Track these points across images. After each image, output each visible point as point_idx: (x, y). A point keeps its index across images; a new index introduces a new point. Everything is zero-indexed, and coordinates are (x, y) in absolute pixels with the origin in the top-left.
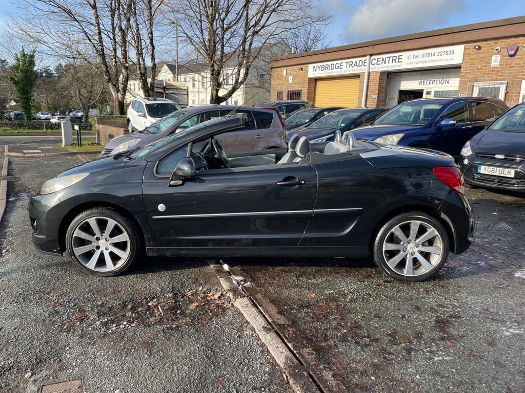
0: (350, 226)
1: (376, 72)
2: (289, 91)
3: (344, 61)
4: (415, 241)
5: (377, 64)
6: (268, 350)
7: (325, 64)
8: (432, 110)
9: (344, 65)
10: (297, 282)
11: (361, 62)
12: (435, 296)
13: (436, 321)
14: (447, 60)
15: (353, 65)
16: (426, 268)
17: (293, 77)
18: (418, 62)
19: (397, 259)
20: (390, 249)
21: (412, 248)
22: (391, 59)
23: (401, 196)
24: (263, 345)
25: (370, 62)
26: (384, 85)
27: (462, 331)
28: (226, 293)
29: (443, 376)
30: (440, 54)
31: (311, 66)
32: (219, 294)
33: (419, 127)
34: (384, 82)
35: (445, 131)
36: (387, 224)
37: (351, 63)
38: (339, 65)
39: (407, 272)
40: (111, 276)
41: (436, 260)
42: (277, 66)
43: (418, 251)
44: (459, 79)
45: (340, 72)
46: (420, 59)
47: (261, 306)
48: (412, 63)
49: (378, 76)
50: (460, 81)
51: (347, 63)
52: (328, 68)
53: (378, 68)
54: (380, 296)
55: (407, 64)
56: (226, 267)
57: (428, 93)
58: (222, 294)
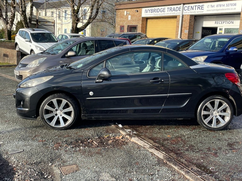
0: (186, 102)
1: (188, 15)
2: (128, 26)
3: (166, 7)
4: (217, 110)
5: (188, 10)
6: (154, 154)
7: (153, 8)
8: (223, 42)
9: (166, 9)
10: (159, 131)
11: (177, 8)
12: (227, 135)
13: (228, 144)
14: (232, 9)
15: (172, 10)
16: (223, 123)
17: (131, 16)
18: (214, 10)
19: (209, 119)
20: (205, 114)
21: (216, 114)
22: (197, 7)
23: (209, 87)
24: (151, 153)
25: (183, 9)
26: (192, 23)
27: (239, 147)
28: (125, 136)
29: (231, 160)
30: (228, 5)
31: (144, 10)
32: (122, 137)
33: (216, 52)
34: (192, 21)
35: (231, 55)
36: (203, 101)
37: (171, 9)
38: (163, 10)
39: (214, 125)
40: (63, 130)
41: (227, 119)
42: (120, 8)
43: (219, 115)
44: (239, 21)
45: (163, 14)
46: (215, 8)
47: (145, 140)
48: (210, 10)
49: (189, 17)
50: (240, 22)
51: (168, 8)
52: (156, 11)
53: (189, 13)
54: (201, 136)
55: (207, 11)
56: (120, 126)
57: (220, 29)
58: (123, 137)
